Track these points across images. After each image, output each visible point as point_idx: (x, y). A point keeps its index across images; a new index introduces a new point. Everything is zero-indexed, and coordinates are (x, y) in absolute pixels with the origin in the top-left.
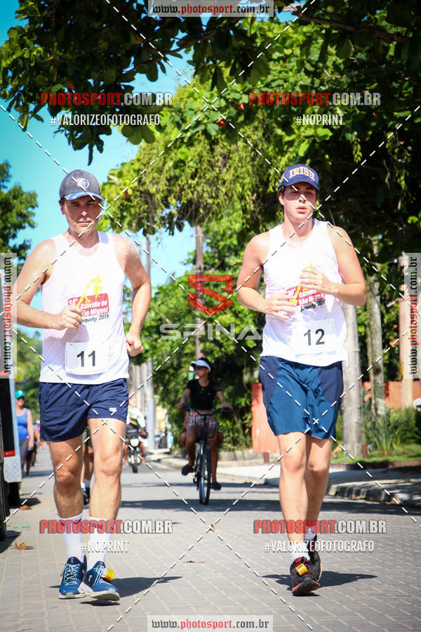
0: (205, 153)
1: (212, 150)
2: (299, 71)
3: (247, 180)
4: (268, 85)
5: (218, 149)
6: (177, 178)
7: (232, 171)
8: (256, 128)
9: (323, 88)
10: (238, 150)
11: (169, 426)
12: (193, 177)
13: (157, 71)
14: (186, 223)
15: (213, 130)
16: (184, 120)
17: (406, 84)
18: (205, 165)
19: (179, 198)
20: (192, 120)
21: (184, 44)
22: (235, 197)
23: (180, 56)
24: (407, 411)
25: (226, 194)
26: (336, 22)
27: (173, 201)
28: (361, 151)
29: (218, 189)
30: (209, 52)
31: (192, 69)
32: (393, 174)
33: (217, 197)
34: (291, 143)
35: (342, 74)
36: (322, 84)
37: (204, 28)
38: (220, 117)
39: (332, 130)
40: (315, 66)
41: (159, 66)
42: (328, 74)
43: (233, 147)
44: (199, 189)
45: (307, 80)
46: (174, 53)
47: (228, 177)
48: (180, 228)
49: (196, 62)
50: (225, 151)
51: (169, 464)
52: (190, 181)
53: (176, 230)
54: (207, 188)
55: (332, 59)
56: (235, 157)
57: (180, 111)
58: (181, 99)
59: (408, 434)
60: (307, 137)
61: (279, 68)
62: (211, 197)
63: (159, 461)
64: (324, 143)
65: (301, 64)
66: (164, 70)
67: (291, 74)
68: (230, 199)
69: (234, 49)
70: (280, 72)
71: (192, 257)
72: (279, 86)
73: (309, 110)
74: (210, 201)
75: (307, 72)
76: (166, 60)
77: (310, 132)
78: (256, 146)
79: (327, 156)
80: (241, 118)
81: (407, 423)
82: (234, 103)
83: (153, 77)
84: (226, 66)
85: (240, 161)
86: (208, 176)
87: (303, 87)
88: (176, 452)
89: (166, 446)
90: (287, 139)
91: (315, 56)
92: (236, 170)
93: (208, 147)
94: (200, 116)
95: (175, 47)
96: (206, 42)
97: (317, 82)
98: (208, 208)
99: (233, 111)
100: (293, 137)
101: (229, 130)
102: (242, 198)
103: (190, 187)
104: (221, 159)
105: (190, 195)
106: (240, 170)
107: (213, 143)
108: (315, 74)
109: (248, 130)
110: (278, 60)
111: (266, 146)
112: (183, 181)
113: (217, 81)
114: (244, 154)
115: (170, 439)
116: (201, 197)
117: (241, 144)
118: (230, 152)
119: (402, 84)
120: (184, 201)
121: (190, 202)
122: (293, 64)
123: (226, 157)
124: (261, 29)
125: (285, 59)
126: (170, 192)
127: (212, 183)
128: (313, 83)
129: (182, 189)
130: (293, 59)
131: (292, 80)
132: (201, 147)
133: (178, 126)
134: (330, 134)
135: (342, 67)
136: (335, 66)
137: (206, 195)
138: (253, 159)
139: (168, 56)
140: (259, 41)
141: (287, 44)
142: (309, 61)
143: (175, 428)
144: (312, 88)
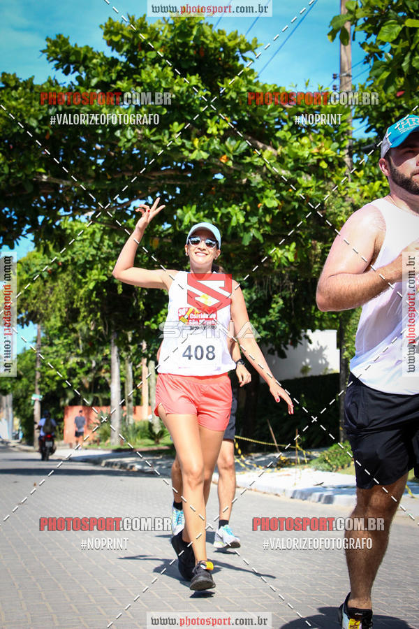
0: (41, 287)
1: (45, 285)
2: (90, 247)
3: (63, 301)
4: (74, 253)
5: (48, 285)
6: (25, 299)
7: (55, 296)
8: (68, 275)
9: (102, 256)
10: (58, 285)
11: (20, 428)
12: (34, 298)
13: (14, 244)
14: (31, 323)
15: (45, 275)
16: (29, 270)
17: (145, 256)
18: (41, 293)
19: (26, 309)
20: (34, 270)
21: (28, 231)
22: (57, 309)
23: (26, 237)
24: (144, 422)
25: (52, 308)
26: (108, 224)
27: (23, 311)
28: (122, 288)
29: (47, 306)
30: (42, 236)
31: (33, 244)
32: (137, 300)
33: (47, 309)
34: (86, 283)
35: (112, 249)
36: (102, 254)
37: (40, 224)
38: (49, 268)
39: (107, 277)
40: (99, 245)
41: (15, 242)
42: (105, 249)
43: (56, 284)
44: (37, 305)
45: (94, 252)
46: (24, 236)
47: (53, 299)
48: (27, 325)
49: (36, 241)
50: (52, 286)
51: (20, 449)
52: (33, 301)
53: (25, 326)
54: (41, 304)
55: (106, 242)
56: (57, 289)
57: (27, 265)
58: (29, 259)
59: (144, 434)
60: (94, 280)
61: (80, 245)
62: (43, 309)
63: (14, 447)
64: (103, 282)
65: (91, 243)
66: (18, 243)
67: (86, 248)
68: (54, 311)
69: (55, 235)
70: (81, 247)
71: (35, 339)
72: (80, 254)
73: (95, 267)
74: (43, 311)
75: (94, 248)
76: (19, 239)
77: (96, 277)
78: (68, 283)
79: (104, 290)
80: (60, 270)
81: (144, 428)
82: (56, 262)
83: (12, 247)
84: (51, 243)
85: (59, 291)
86: (42, 298)
87: (92, 256)
88: (24, 442)
89: (18, 438)
90: (84, 280)
91: (98, 240)
92: (57, 296)
93: (43, 284)
94: (38, 268)
95: (24, 233)
96: (40, 231)
97: (99, 253)
98: (41, 315)
99: (55, 266)
100: (87, 280)
101: (53, 275)
102: (60, 310)
103: (32, 304)
104: (49, 290)
105: (32, 308)
106: (59, 296)
107: (45, 282)
108: (98, 249)
109: (64, 275)
110: (80, 240)
111: (73, 284)
112: (29, 301)
113: (46, 251)
114: (61, 288)
115: (21, 435)
116: (38, 309)
117: (60, 282)
118: (54, 286)
119: (142, 256)
120: (29, 311)
121: (32, 312)
122: (87, 243)
123: (52, 289)
124: (71, 225)
125: (83, 240)
126: (22, 306)
127: (45, 302)
128: (97, 253)
129: (28, 305)
130: (88, 241)
131: (86, 251)
132: (39, 284)
133: (27, 272)
134: (106, 279)
135: (112, 246)
136: (109, 246)
137: (41, 308)
138: (66, 290)
139: (21, 237)
140: (69, 231)
141: (85, 232)
142: (95, 242)
143: (24, 429)
144: (97, 255)
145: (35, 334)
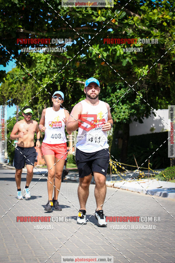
0: (19, 86)
1: (21, 85)
2: (44, 66)
3: (30, 94)
4: (36, 69)
5: (23, 85)
6: (11, 92)
7: (26, 91)
8: (33, 80)
9: (50, 71)
10: (28, 86)
11: (8, 157)
12: (16, 92)
13: (6, 64)
14: (14, 104)
15: (21, 80)
16: (14, 77)
17: (72, 71)
18: (19, 89)
19: (12, 98)
20: (16, 77)
21: (13, 58)
22: (27, 98)
23: (12, 61)
24: (71, 155)
25: (24, 97)
26: (54, 54)
27: (10, 98)
28: (60, 87)
29: (22, 96)
30: (20, 60)
31: (16, 64)
32: (68, 94)
33: (22, 98)
34: (42, 84)
35: (55, 67)
36: (50, 70)
37: (19, 54)
38: (23, 77)
39: (53, 82)
40: (49, 65)
41: (6, 63)
42: (52, 67)
43: (27, 85)
44: (17, 95)
45: (46, 69)
46: (11, 60)
47: (25, 92)
48: (12, 106)
49: (17, 63)
50: (24, 86)
51: (8, 168)
52: (15, 93)
53: (11, 106)
54: (19, 95)
55: (53, 63)
56: (27, 87)
57: (12, 75)
58: (13, 72)
59: (71, 161)
61: (39, 65)
62: (20, 98)
63: (5, 167)
64: (50, 84)
65: (45, 64)
66: (8, 64)
67: (42, 67)
68: (26, 98)
69: (27, 60)
70: (39, 66)
71: (15, 113)
72: (39, 70)
73: (47, 76)
74: (20, 99)
75: (46, 66)
76: (9, 62)
77: (47, 82)
78: (33, 85)
79: (51, 88)
80: (29, 77)
81: (71, 158)
82: (27, 73)
83: (5, 66)
84: (25, 64)
85: (28, 88)
86: (20, 92)
87: (45, 70)
88: (10, 164)
89: (7, 163)
90: (41, 83)
91: (48, 62)
92: (27, 91)
93: (20, 85)
94: (18, 76)
95: (11, 58)
96: (19, 57)
97: (49, 69)
98: (19, 100)
99: (27, 75)
100: (43, 83)
101: (26, 80)
102: (29, 98)
103: (15, 95)
104: (23, 88)
105: (15, 97)
106: (28, 91)
107: (21, 83)
108: (48, 67)
109: (31, 80)
110: (39, 63)
111: (35, 85)
112: (13, 93)
113: (22, 68)
114: (29, 87)
115: (8, 161)
116: (18, 97)
117: (29, 84)
118: (26, 86)
119: (71, 71)
120: (13, 98)
121: (15, 99)
122: (43, 64)
123: (25, 87)
124: (34, 55)
125: (41, 62)
126: (9, 96)
127: (21, 94)
128: (48, 69)
129: (13, 95)
130: (43, 63)
131: (42, 68)
132: (18, 84)
133: (12, 79)
134: (52, 83)
135: (55, 65)
136: (54, 66)
137: (19, 97)
138: (32, 88)
139: (9, 61)
140: (34, 58)
141: (42, 59)
142: (47, 64)
143: (10, 158)
144: (48, 70)
145: (16, 110)
